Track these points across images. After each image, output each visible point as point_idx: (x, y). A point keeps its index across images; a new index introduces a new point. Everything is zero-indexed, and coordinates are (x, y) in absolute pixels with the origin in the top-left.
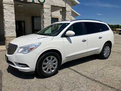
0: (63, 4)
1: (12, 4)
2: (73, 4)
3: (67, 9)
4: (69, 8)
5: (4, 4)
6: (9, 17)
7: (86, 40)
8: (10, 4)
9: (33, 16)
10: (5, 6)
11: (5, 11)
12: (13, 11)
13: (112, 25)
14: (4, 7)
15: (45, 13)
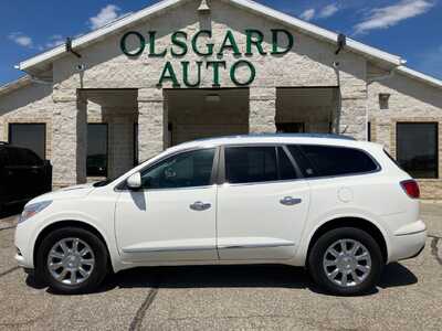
0: (326, 77)
1: (159, 102)
4: (353, 88)
5: (139, 103)
6: (149, 134)
7: (208, 206)
8: (153, 101)
10: (142, 108)
11: (140, 120)
12: (161, 118)
14: (140, 111)
15: (251, 115)
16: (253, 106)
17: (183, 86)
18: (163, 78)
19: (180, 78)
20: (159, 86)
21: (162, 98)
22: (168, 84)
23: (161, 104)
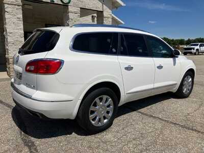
0: (99, 6)
2: (114, 6)
3: (105, 14)
4: (108, 13)
5: (5, 5)
6: (14, 26)
8: (15, 5)
9: (48, 23)
10: (8, 8)
11: (7, 16)
12: (21, 16)
13: (173, 40)
14: (6, 10)
15: (70, 20)
16: (71, 16)
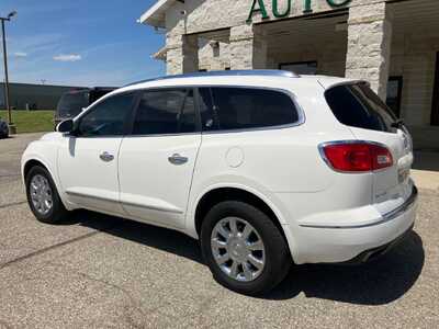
8: (243, 40)
15: (349, 44)
17: (273, 18)
18: (253, 11)
19: (269, 9)
20: (249, 21)
21: (251, 34)
22: (257, 19)
23: (251, 42)
